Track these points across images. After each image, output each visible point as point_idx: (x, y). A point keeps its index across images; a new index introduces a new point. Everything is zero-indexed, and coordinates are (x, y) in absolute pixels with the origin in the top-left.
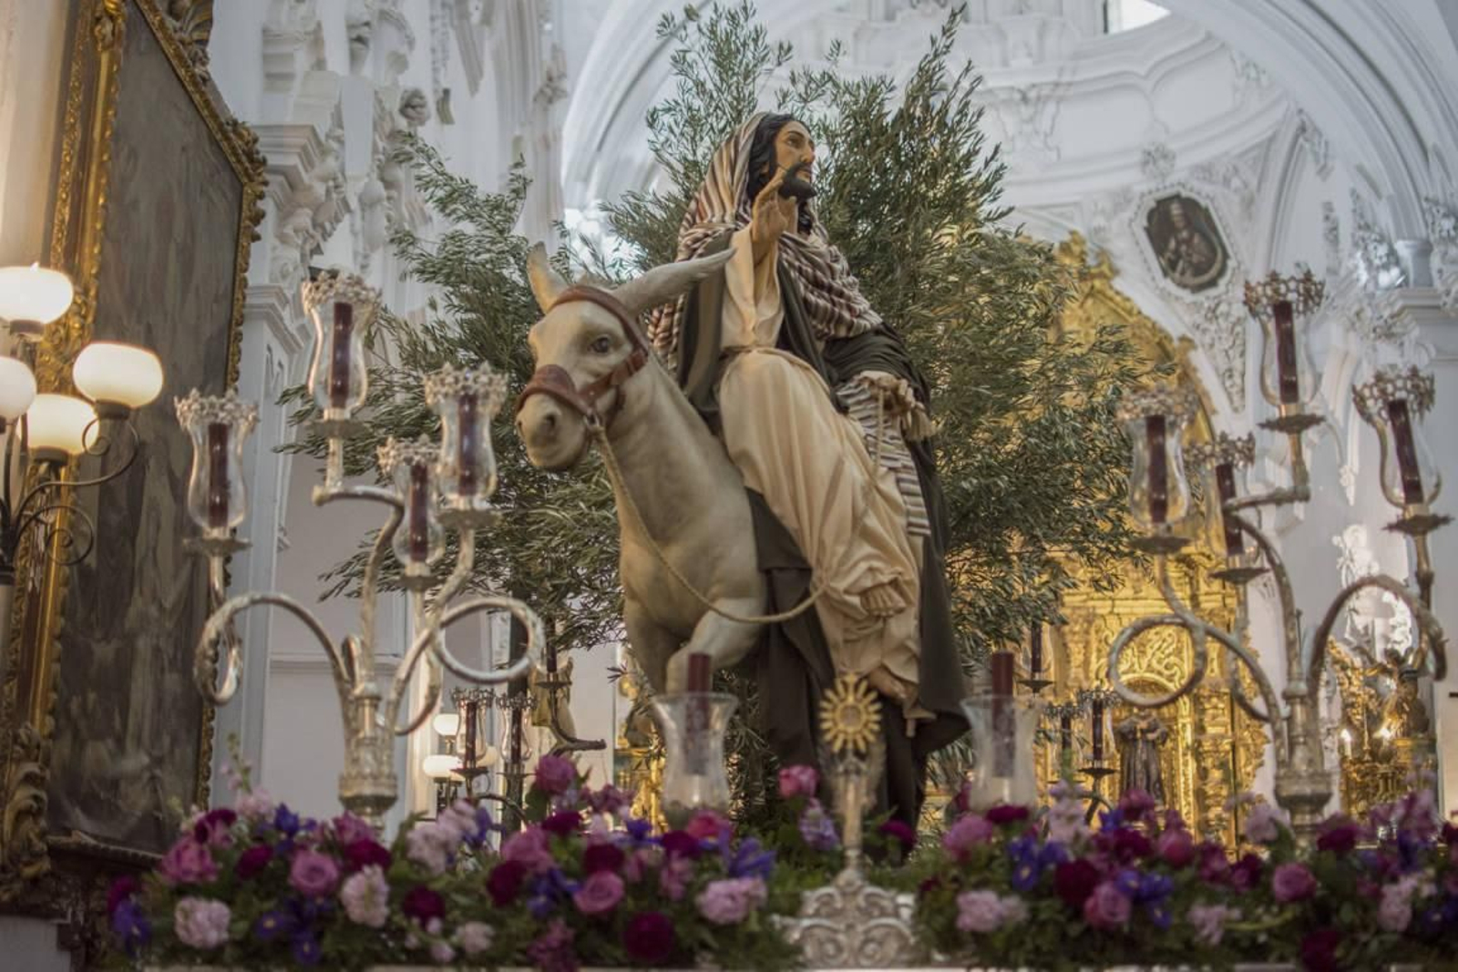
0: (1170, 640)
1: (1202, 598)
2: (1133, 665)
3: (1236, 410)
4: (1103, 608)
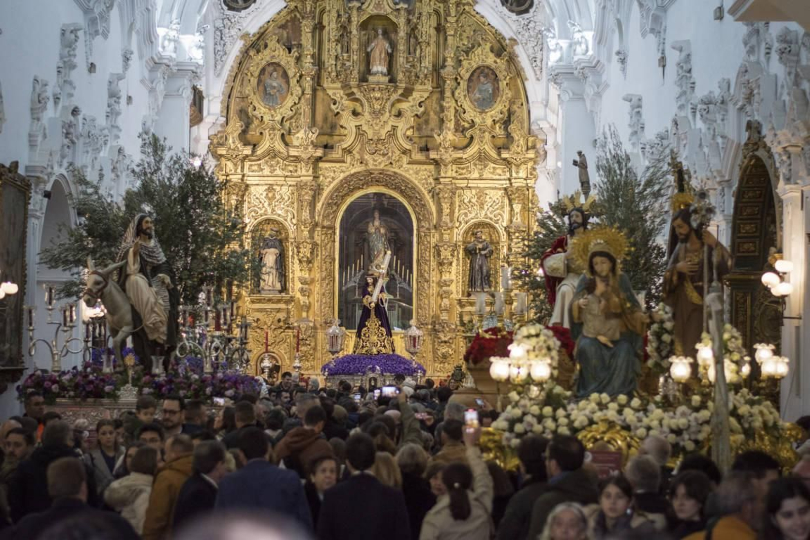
0: (497, 201)
1: (513, 181)
2: (477, 214)
3: (538, 79)
4: (463, 183)
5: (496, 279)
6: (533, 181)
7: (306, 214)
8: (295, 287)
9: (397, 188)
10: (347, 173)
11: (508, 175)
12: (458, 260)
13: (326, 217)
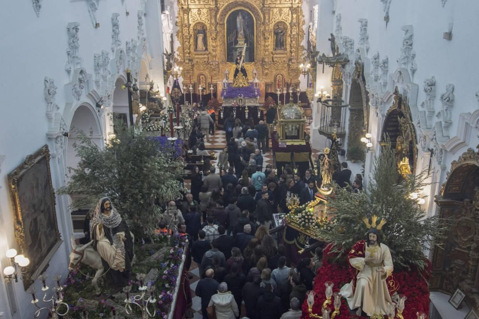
0: (287, 13)
2: (279, 18)
4: (274, 6)
5: (286, 43)
6: (301, 4)
7: (213, 21)
8: (210, 48)
9: (248, 8)
10: (228, 3)
11: (291, 2)
12: (271, 36)
13: (221, 20)
